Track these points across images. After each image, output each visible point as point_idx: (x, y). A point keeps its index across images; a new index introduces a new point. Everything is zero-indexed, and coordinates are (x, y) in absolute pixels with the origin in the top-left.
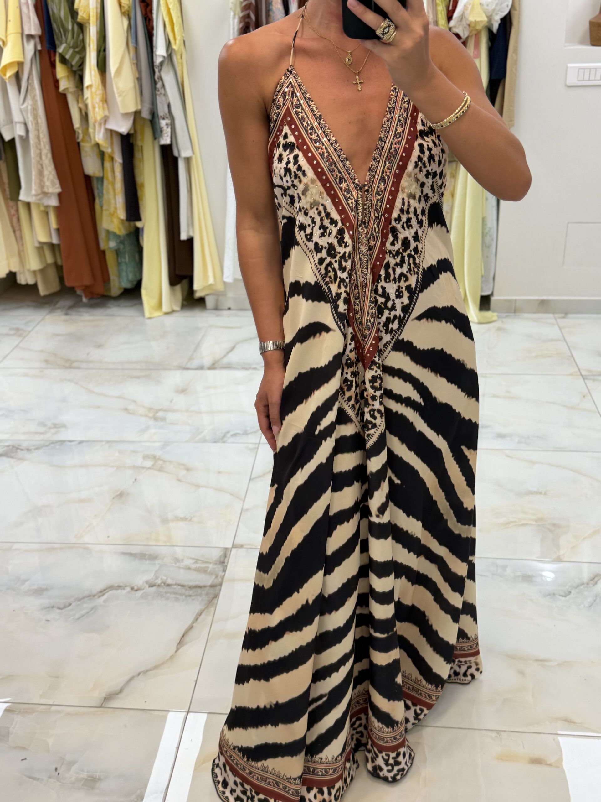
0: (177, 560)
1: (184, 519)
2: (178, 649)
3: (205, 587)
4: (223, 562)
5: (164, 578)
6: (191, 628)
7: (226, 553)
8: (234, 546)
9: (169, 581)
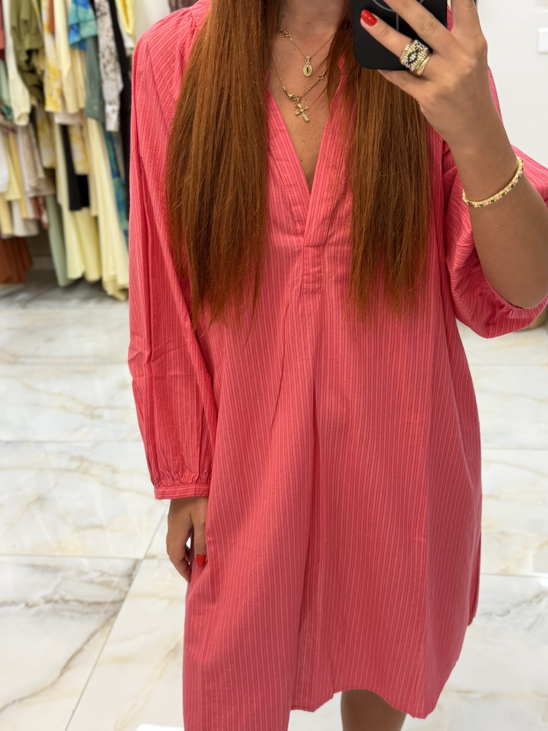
0: (82, 573)
1: (100, 527)
2: (62, 674)
3: (105, 603)
4: (130, 576)
5: (63, 593)
6: (80, 650)
7: (136, 564)
8: (146, 557)
9: (69, 597)
